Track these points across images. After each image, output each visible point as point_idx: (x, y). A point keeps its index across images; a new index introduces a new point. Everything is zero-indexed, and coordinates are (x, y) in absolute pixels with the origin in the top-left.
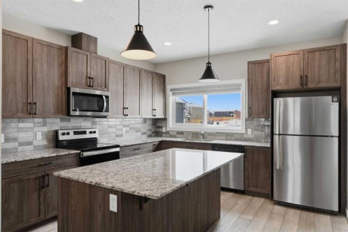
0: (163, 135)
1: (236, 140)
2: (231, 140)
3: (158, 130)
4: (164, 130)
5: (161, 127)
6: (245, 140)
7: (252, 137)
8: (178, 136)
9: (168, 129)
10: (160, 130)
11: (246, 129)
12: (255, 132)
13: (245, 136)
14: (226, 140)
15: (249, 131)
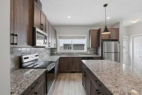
0: (55, 55)
1: (84, 55)
2: (83, 55)
3: (52, 53)
4: (55, 52)
5: (54, 51)
6: (87, 55)
7: (90, 54)
8: (62, 54)
9: (57, 52)
10: (54, 53)
11: (88, 51)
12: (90, 52)
13: (87, 53)
14: (81, 55)
15: (89, 52)
